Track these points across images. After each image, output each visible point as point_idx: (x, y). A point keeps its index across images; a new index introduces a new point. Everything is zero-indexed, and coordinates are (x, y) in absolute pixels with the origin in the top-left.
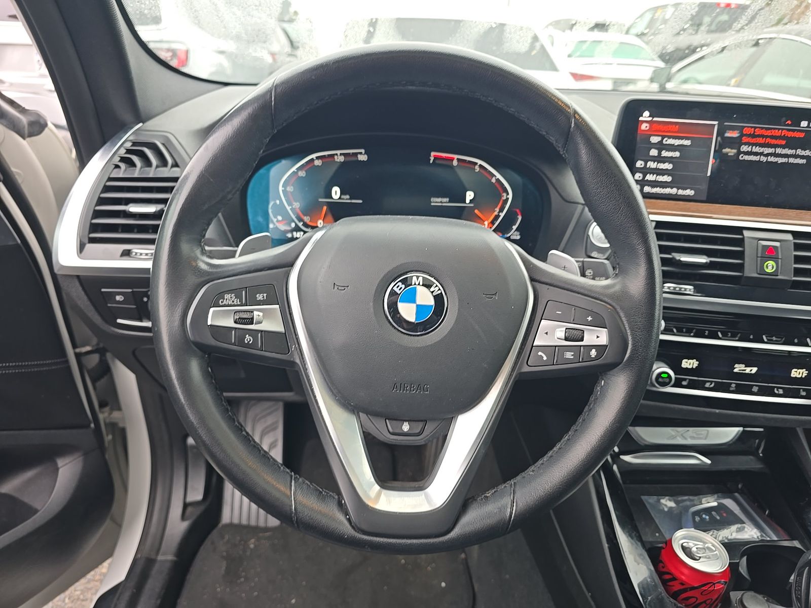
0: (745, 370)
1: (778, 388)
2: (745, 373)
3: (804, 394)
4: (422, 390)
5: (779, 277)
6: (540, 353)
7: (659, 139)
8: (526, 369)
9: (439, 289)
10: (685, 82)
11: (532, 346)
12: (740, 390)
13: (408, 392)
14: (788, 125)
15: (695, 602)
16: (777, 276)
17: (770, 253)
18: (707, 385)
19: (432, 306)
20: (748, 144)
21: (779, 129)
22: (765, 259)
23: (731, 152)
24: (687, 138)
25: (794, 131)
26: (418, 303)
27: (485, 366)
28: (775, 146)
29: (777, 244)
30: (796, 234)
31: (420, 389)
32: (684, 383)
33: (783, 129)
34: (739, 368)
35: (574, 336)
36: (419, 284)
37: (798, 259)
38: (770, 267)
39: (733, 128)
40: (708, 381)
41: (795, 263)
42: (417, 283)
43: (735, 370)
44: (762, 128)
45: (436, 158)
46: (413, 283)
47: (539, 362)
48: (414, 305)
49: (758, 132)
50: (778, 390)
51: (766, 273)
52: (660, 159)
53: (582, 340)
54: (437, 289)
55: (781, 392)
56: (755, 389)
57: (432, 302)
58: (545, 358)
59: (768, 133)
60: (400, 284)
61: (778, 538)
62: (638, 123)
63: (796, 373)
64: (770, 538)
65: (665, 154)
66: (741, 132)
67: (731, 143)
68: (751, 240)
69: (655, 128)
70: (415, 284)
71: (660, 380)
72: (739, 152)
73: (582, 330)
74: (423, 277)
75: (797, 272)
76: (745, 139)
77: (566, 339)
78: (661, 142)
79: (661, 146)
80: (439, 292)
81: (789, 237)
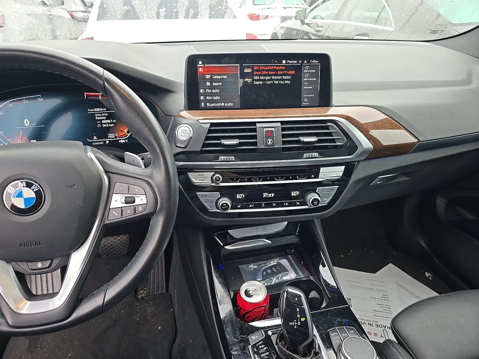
0: (269, 195)
1: (285, 203)
2: (269, 197)
3: (298, 204)
4: (39, 244)
5: (275, 147)
6: (114, 212)
7: (210, 76)
8: (107, 222)
9: (38, 187)
10: (314, 18)
11: (110, 209)
12: (267, 206)
13: (30, 247)
14: (276, 63)
15: (252, 318)
16: (274, 146)
17: (270, 134)
18: (250, 206)
19: (35, 197)
20: (257, 75)
21: (271, 66)
22: (267, 137)
23: (249, 80)
24: (225, 75)
25: (279, 66)
26: (25, 197)
27: (76, 225)
28: (271, 75)
29: (273, 129)
30: (282, 123)
31: (37, 244)
32: (239, 207)
33: (273, 66)
34: (265, 195)
35: (130, 201)
36: (23, 187)
37: (284, 136)
38: (270, 142)
39: (248, 67)
40: (250, 204)
41: (283, 138)
42: (22, 186)
43: (264, 196)
44: (263, 66)
45: (87, 96)
46: (20, 186)
47: (114, 217)
48: (23, 199)
49: (261, 68)
50: (285, 204)
51: (268, 145)
52: (212, 87)
53: (134, 202)
54: (35, 187)
55: (287, 204)
56: (274, 205)
57: (34, 195)
58: (116, 215)
59: (267, 68)
60: (11, 187)
61: (303, 276)
62: (196, 68)
63: (294, 194)
64: (300, 277)
65: (214, 84)
66: (253, 69)
67: (248, 75)
68: (260, 128)
69: (207, 70)
70: (21, 186)
71: (223, 207)
72: (253, 80)
73: (133, 197)
74: (25, 181)
75: (284, 143)
76: (255, 73)
77: (126, 203)
78: (211, 78)
79: (212, 80)
80: (38, 189)
81: (279, 124)
